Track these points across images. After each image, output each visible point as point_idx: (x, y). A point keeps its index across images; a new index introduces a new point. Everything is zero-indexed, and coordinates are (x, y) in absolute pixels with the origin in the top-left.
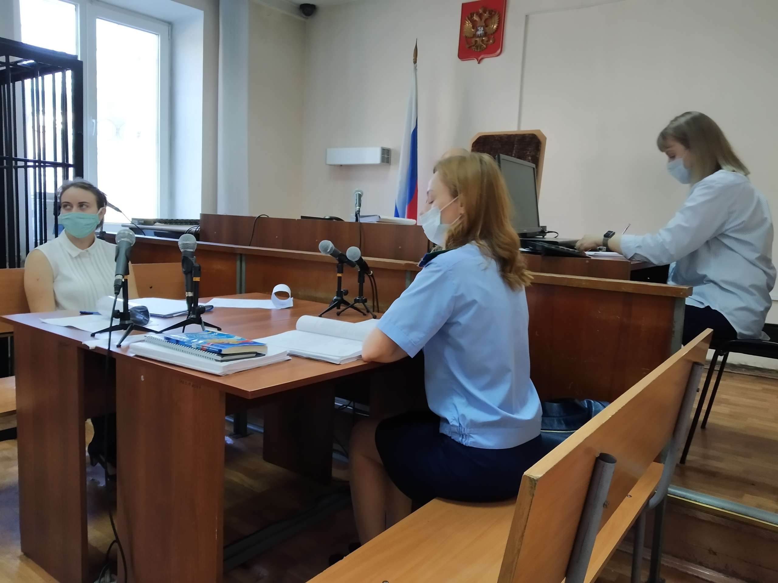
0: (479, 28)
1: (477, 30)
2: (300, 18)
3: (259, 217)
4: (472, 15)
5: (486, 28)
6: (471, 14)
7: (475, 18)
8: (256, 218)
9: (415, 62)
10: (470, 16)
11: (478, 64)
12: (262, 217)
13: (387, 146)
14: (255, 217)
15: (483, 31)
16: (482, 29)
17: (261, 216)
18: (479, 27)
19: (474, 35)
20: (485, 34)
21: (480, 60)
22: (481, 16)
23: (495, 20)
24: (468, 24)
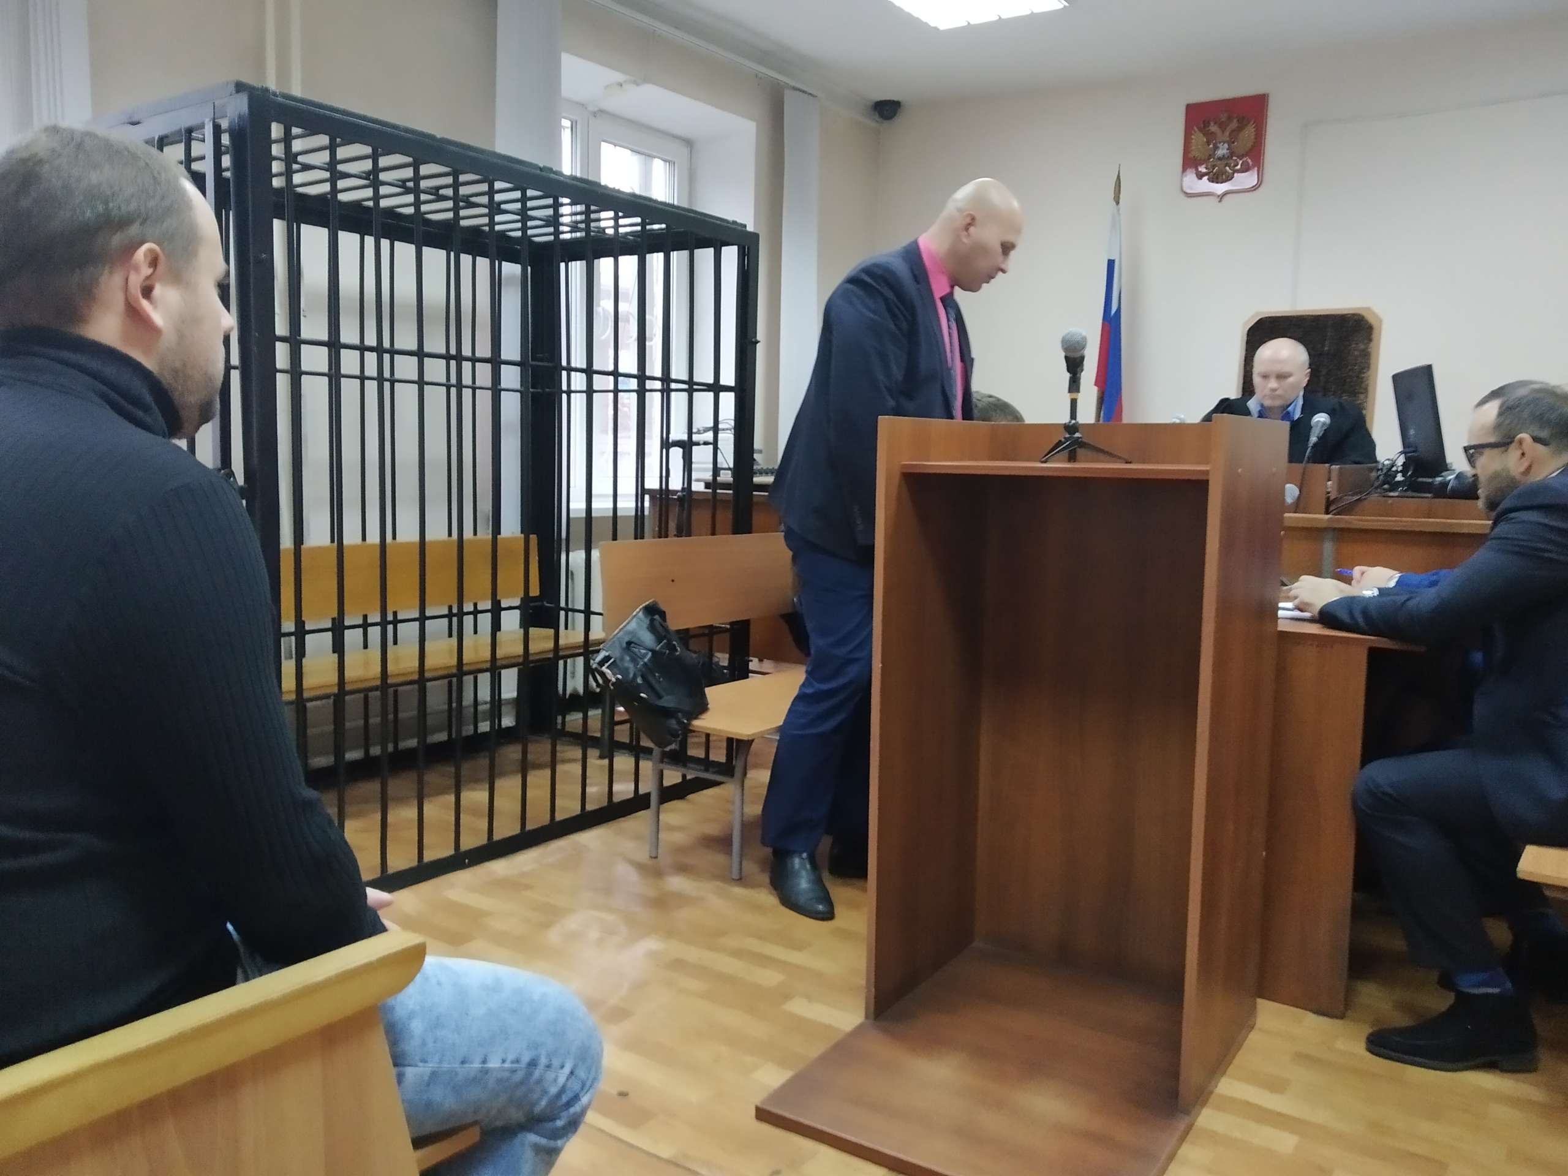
0: (1220, 145)
1: (1216, 148)
2: (871, 123)
4: (1206, 123)
5: (1233, 145)
6: (1204, 122)
7: (1213, 128)
9: (1117, 202)
10: (1202, 126)
11: (1218, 203)
15: (1228, 149)
16: (1226, 145)
18: (1220, 143)
19: (1210, 156)
20: (1232, 154)
21: (1222, 197)
22: (1222, 126)
23: (1249, 132)
24: (1198, 138)
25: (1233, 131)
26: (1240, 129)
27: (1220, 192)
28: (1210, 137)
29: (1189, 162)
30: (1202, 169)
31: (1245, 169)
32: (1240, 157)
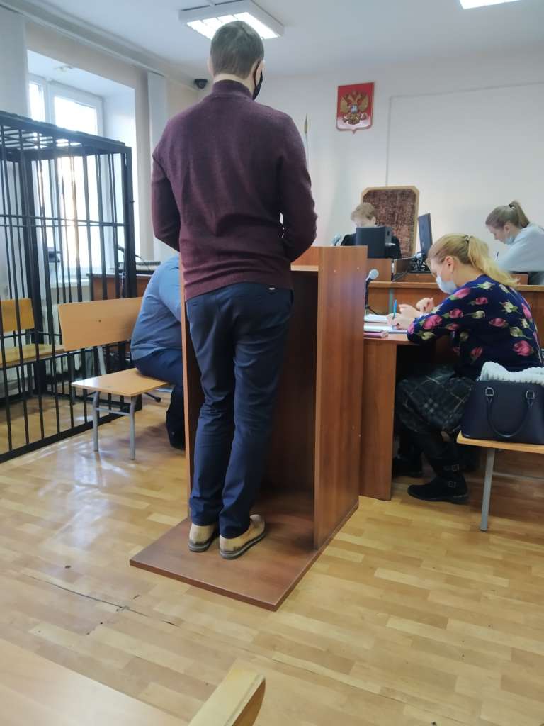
1: (351, 108)
2: (194, 90)
4: (347, 96)
5: (359, 106)
7: (350, 98)
9: (306, 132)
10: (345, 97)
11: (353, 134)
15: (357, 109)
16: (356, 107)
18: (353, 105)
19: (349, 112)
20: (359, 111)
21: (354, 131)
22: (354, 97)
23: (366, 100)
24: (344, 103)
25: (359, 100)
26: (362, 99)
27: (354, 129)
28: (349, 103)
29: (340, 114)
30: (346, 118)
31: (365, 118)
32: (362, 112)
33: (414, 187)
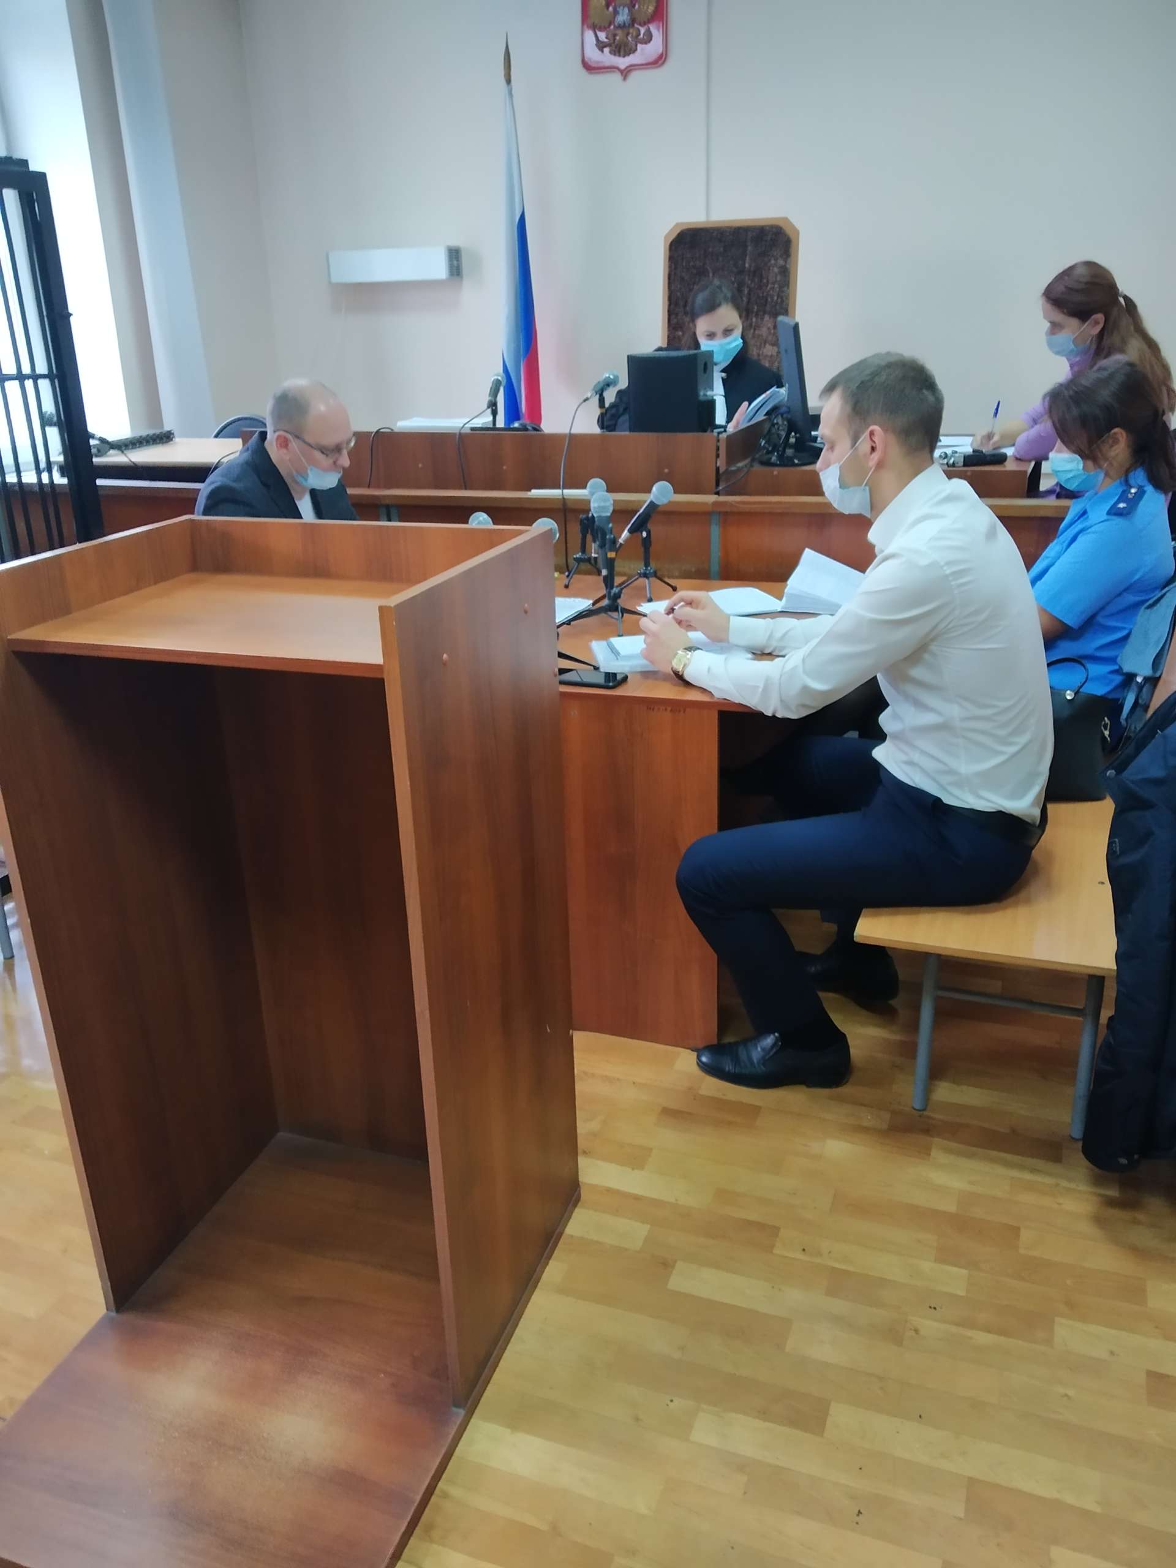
0: (620, 10)
1: (616, 12)
3: (377, 432)
5: (633, 9)
8: (374, 433)
9: (508, 81)
11: (623, 79)
12: (382, 432)
13: (454, 243)
14: (372, 433)
15: (628, 14)
16: (626, 10)
17: (382, 430)
18: (619, 6)
19: (610, 22)
20: (633, 21)
21: (626, 72)
27: (623, 67)
29: (589, 25)
30: (603, 38)
31: (648, 39)
32: (643, 24)
33: (786, 220)
